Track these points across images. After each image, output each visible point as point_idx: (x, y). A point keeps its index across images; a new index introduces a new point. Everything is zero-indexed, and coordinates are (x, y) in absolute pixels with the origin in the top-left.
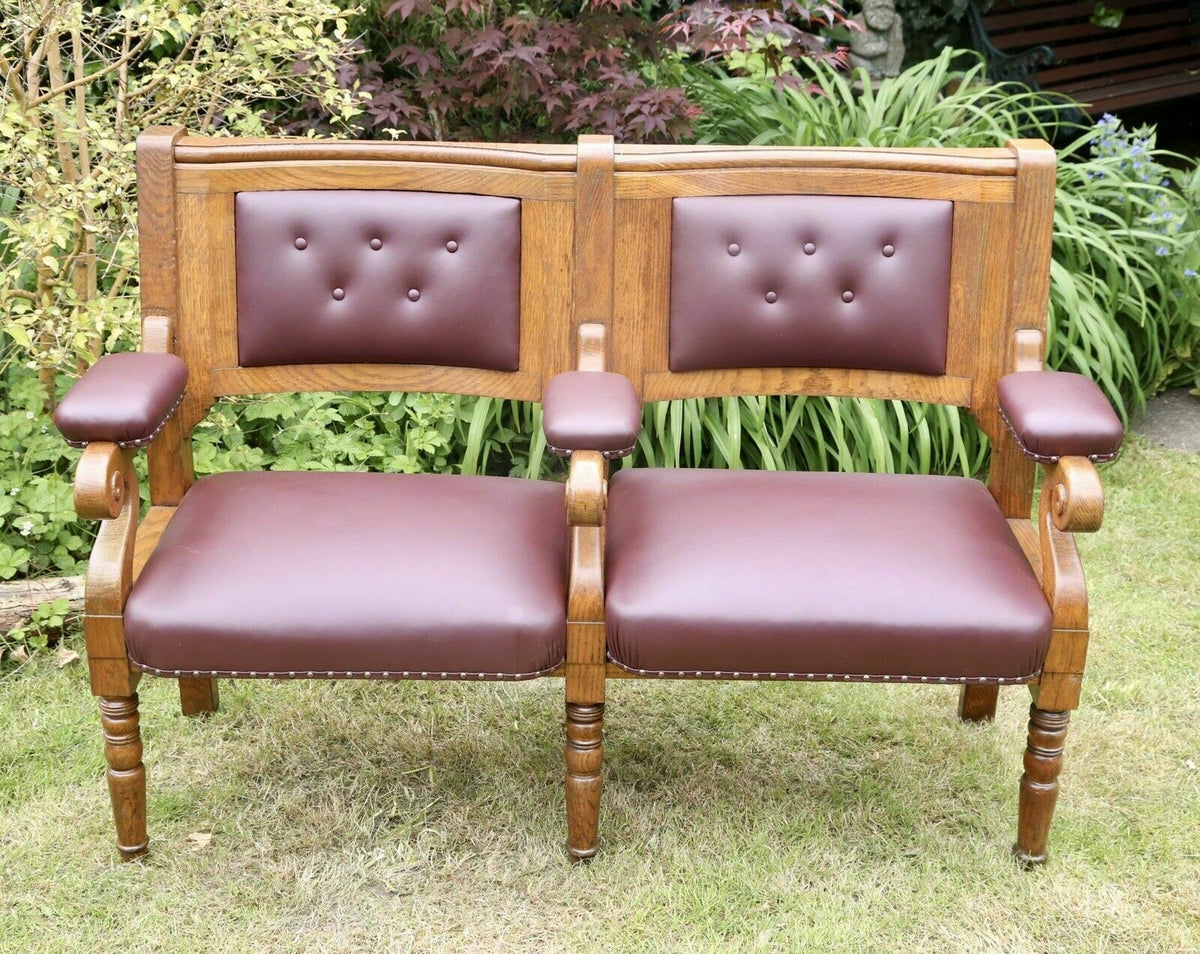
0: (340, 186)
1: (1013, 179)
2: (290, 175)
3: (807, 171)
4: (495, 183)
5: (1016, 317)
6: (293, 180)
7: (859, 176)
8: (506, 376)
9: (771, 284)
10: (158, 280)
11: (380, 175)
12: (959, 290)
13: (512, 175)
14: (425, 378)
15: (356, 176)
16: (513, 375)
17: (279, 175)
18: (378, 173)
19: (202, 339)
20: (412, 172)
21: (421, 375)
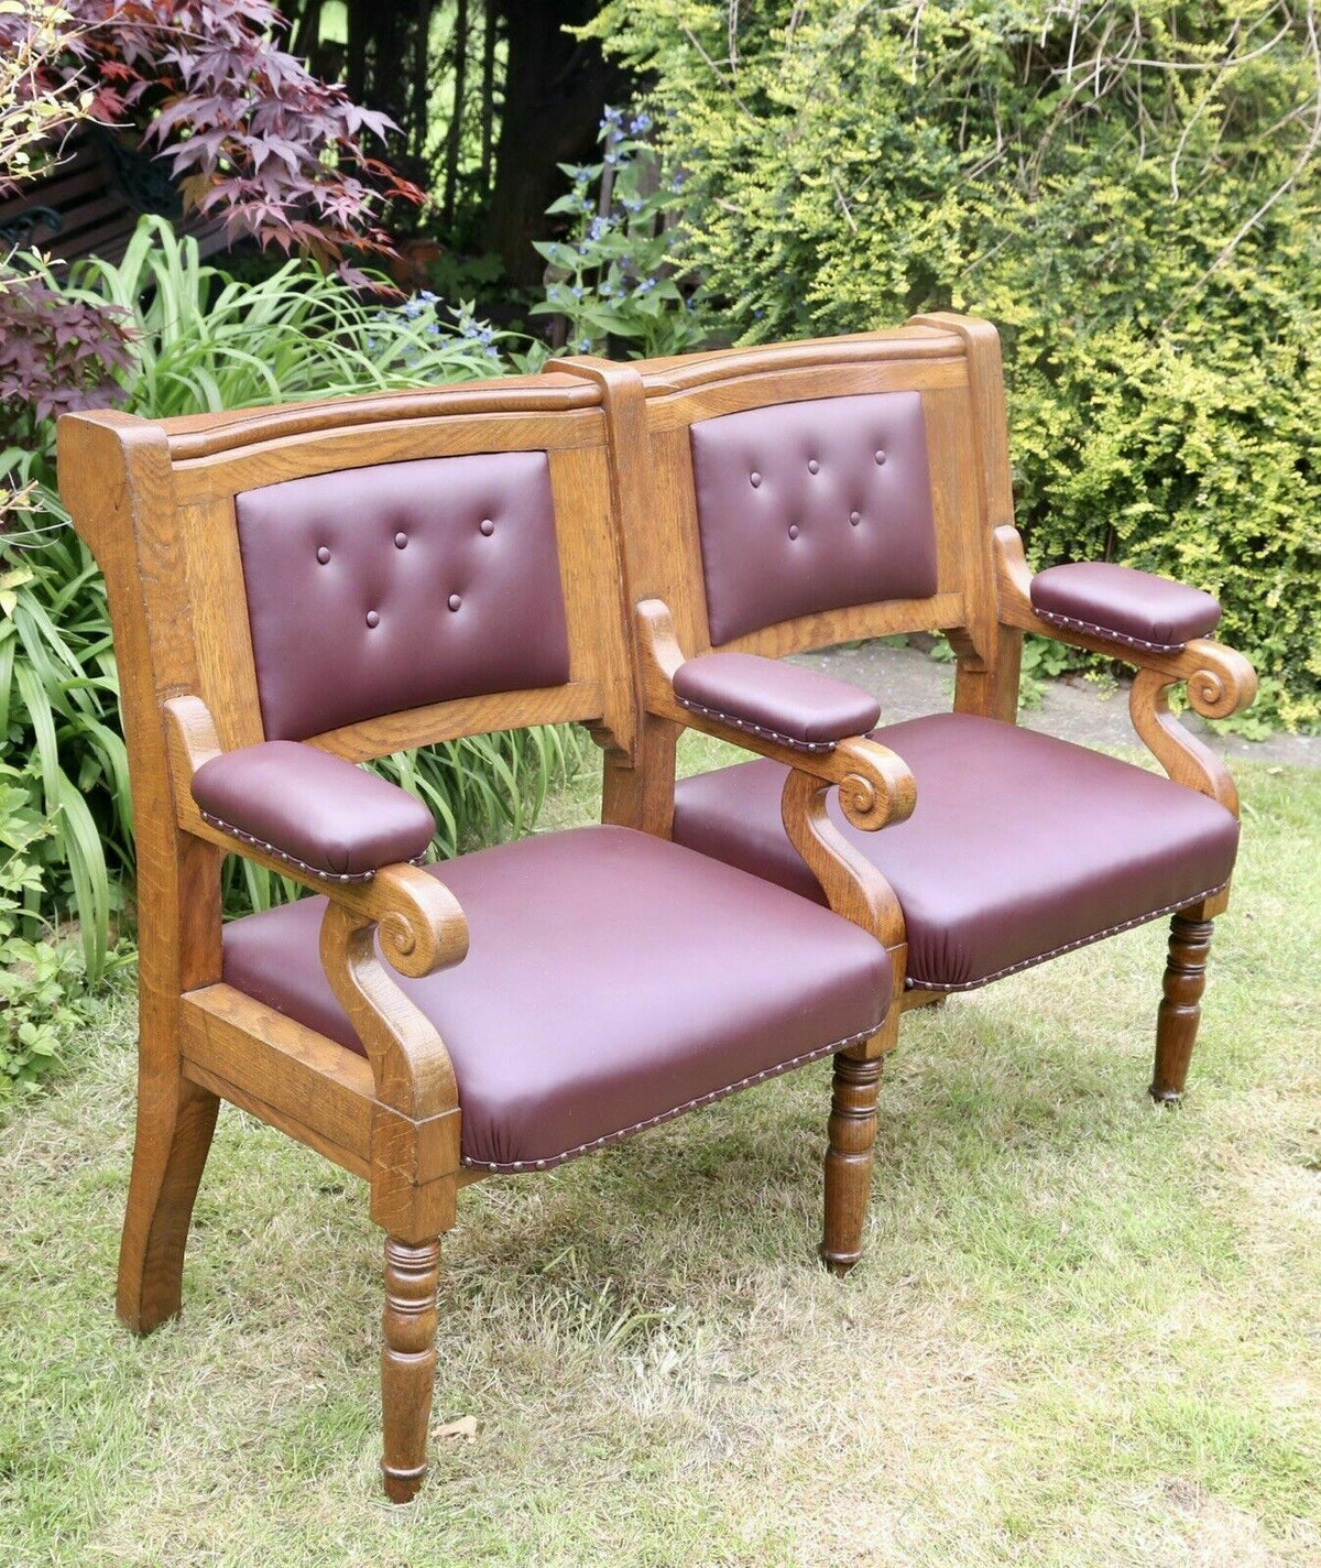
0: (336, 466)
1: (963, 359)
2: (284, 460)
3: (782, 373)
4: (511, 435)
5: (991, 513)
6: (286, 466)
7: (827, 374)
8: (554, 692)
9: (795, 514)
10: (174, 643)
11: (376, 444)
12: (938, 493)
13: (531, 421)
14: (458, 718)
15: (353, 450)
16: (563, 690)
17: (273, 461)
18: (375, 440)
19: (228, 719)
20: (411, 433)
21: (452, 715)
